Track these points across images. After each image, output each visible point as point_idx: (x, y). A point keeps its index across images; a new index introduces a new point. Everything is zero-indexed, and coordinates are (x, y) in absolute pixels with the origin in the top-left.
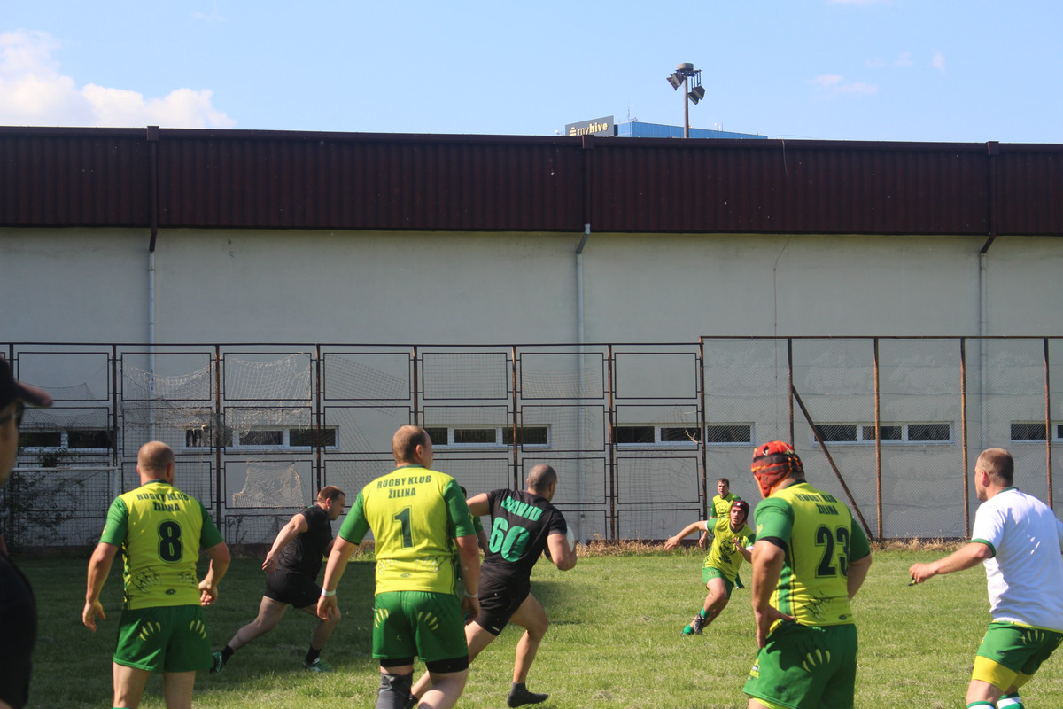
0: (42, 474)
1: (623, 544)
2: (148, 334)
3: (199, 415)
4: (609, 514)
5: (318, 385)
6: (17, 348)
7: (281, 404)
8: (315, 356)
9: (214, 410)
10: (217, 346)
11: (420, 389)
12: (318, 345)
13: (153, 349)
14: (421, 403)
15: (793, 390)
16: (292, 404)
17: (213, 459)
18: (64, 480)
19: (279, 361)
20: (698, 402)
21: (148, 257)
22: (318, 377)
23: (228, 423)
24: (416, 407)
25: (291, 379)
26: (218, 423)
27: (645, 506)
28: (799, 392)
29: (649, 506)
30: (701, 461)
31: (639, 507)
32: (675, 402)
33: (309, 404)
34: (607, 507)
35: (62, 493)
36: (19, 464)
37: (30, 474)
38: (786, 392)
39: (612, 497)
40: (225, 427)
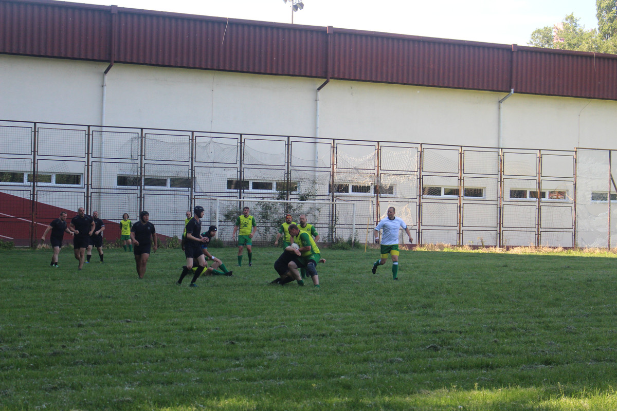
0: (301, 204)
1: (541, 248)
2: (316, 133)
3: (371, 177)
4: (537, 233)
5: (420, 164)
6: (291, 139)
7: (404, 173)
8: (420, 150)
9: (376, 174)
10: (378, 142)
11: (462, 169)
12: (421, 144)
13: (318, 140)
14: (463, 175)
15: (611, 176)
16: (409, 173)
17: (375, 200)
18: (311, 208)
19: (404, 151)
20: (573, 180)
21: (317, 93)
22: (420, 161)
23: (382, 181)
24: (461, 178)
25: (409, 161)
26: (378, 181)
27: (552, 230)
28: (613, 177)
29: (553, 230)
30: (573, 208)
31: (549, 230)
32: (564, 179)
33: (415, 173)
34: (536, 230)
35: (310, 215)
36: (290, 199)
37: (295, 204)
38: (608, 177)
39: (538, 224)
40: (380, 184)
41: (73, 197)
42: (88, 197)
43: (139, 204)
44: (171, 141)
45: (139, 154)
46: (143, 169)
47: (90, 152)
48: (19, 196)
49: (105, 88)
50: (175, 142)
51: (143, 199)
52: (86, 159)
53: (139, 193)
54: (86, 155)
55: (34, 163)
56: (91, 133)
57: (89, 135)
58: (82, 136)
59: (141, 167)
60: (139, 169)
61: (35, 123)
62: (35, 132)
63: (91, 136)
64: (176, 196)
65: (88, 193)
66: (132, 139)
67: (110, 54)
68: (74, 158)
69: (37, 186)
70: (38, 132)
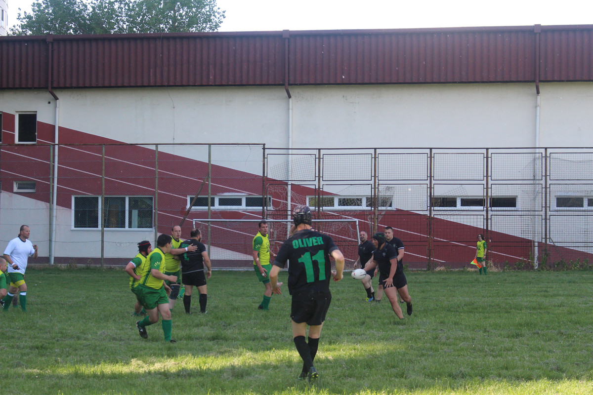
41: (472, 220)
42: (487, 219)
43: (544, 226)
44: (579, 160)
45: (544, 174)
46: (548, 189)
47: (489, 174)
48: (452, 220)
49: (538, 108)
50: (581, 160)
51: (548, 221)
52: (484, 182)
53: (544, 215)
54: (485, 178)
55: (431, 188)
56: (489, 156)
57: (487, 157)
58: (480, 160)
59: (546, 188)
60: (544, 189)
61: (431, 149)
62: (431, 157)
63: (489, 159)
64: (586, 217)
65: (487, 216)
66: (534, 159)
67: (535, 74)
68: (471, 182)
69: (434, 210)
70: (434, 157)
